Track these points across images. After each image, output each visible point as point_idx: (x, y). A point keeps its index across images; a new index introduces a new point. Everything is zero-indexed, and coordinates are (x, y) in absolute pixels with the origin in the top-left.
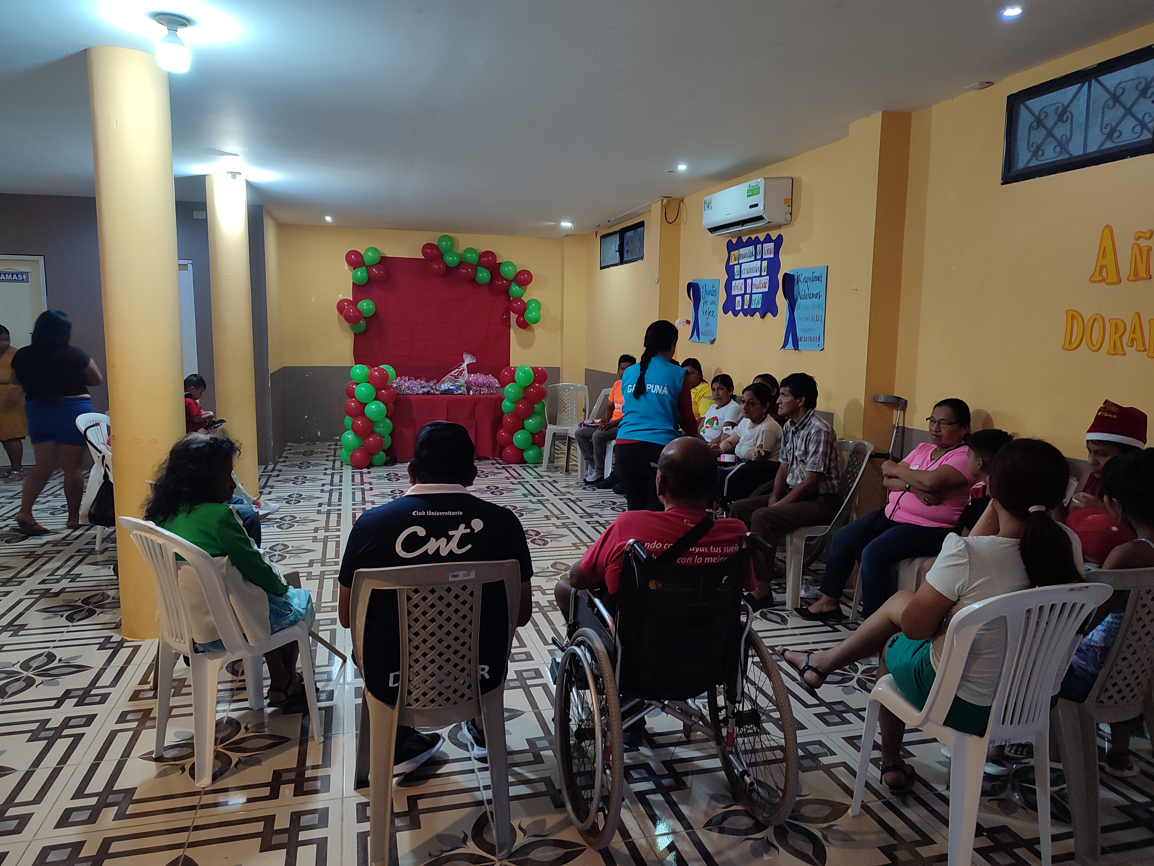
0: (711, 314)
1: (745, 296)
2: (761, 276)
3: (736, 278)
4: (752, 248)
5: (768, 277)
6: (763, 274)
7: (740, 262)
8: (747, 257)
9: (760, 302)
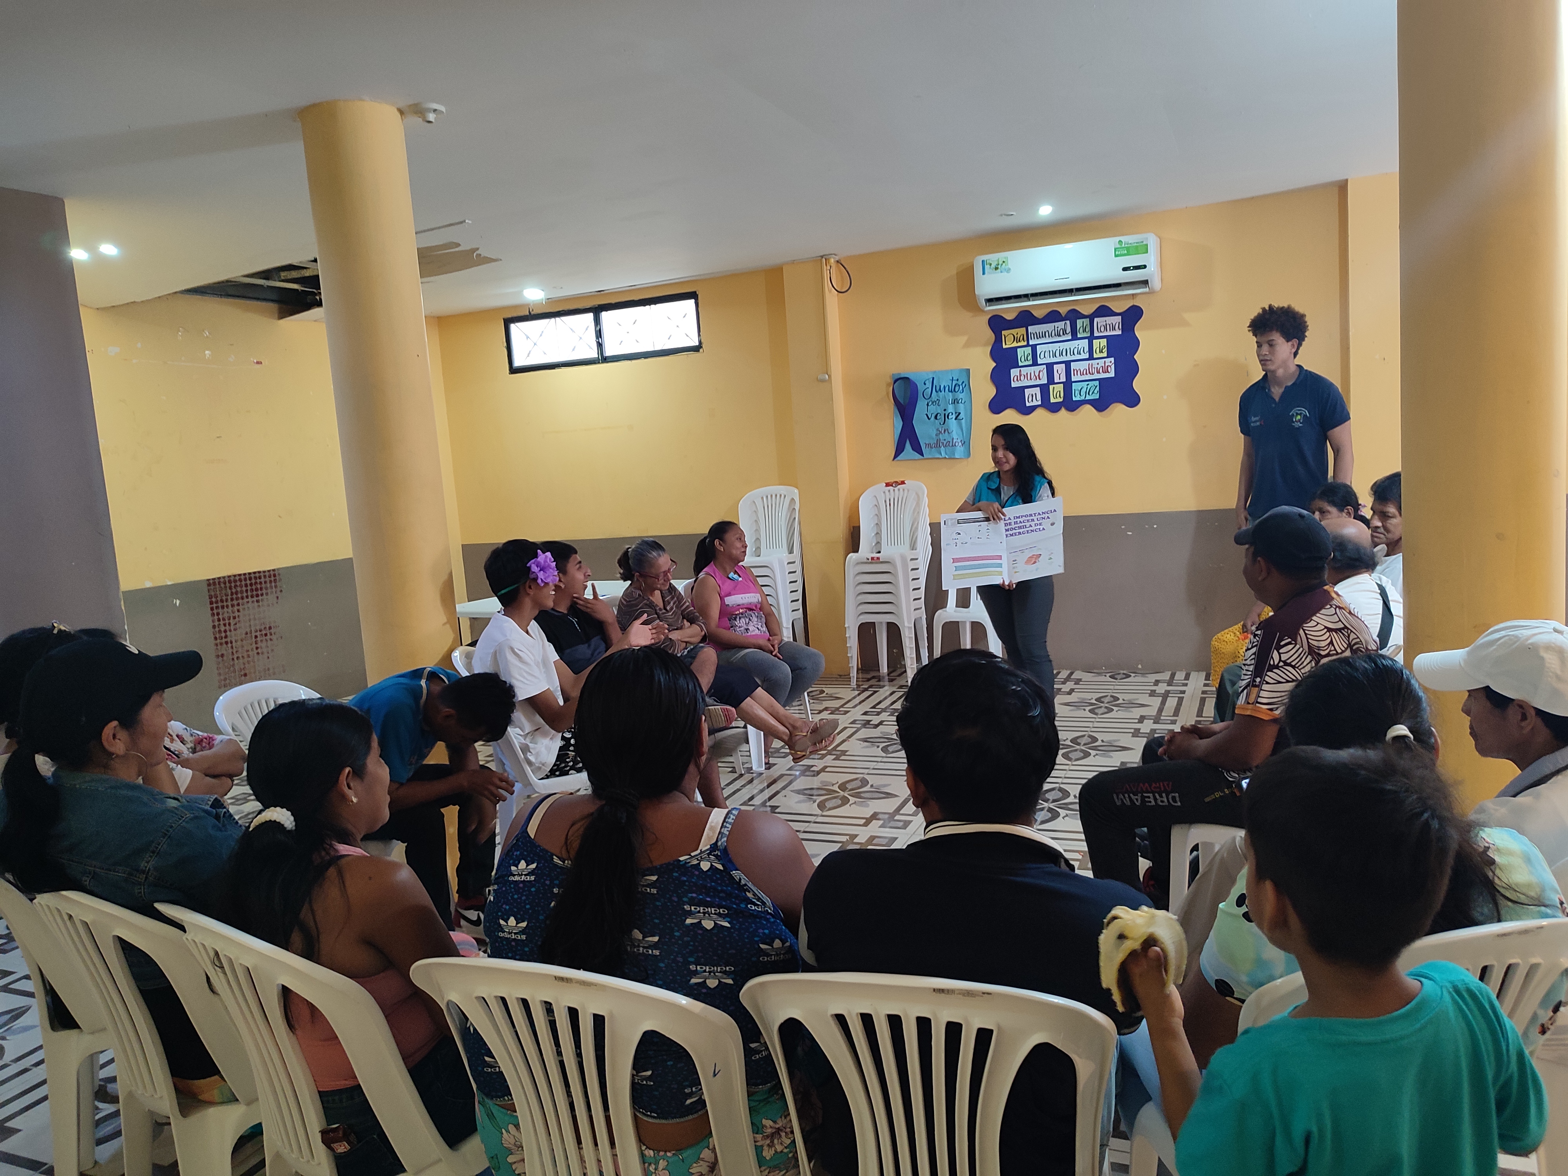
0: (953, 417)
2: (1091, 358)
3: (1022, 364)
5: (1112, 359)
6: (1095, 356)
7: (1030, 343)
8: (1050, 336)
9: (1096, 392)
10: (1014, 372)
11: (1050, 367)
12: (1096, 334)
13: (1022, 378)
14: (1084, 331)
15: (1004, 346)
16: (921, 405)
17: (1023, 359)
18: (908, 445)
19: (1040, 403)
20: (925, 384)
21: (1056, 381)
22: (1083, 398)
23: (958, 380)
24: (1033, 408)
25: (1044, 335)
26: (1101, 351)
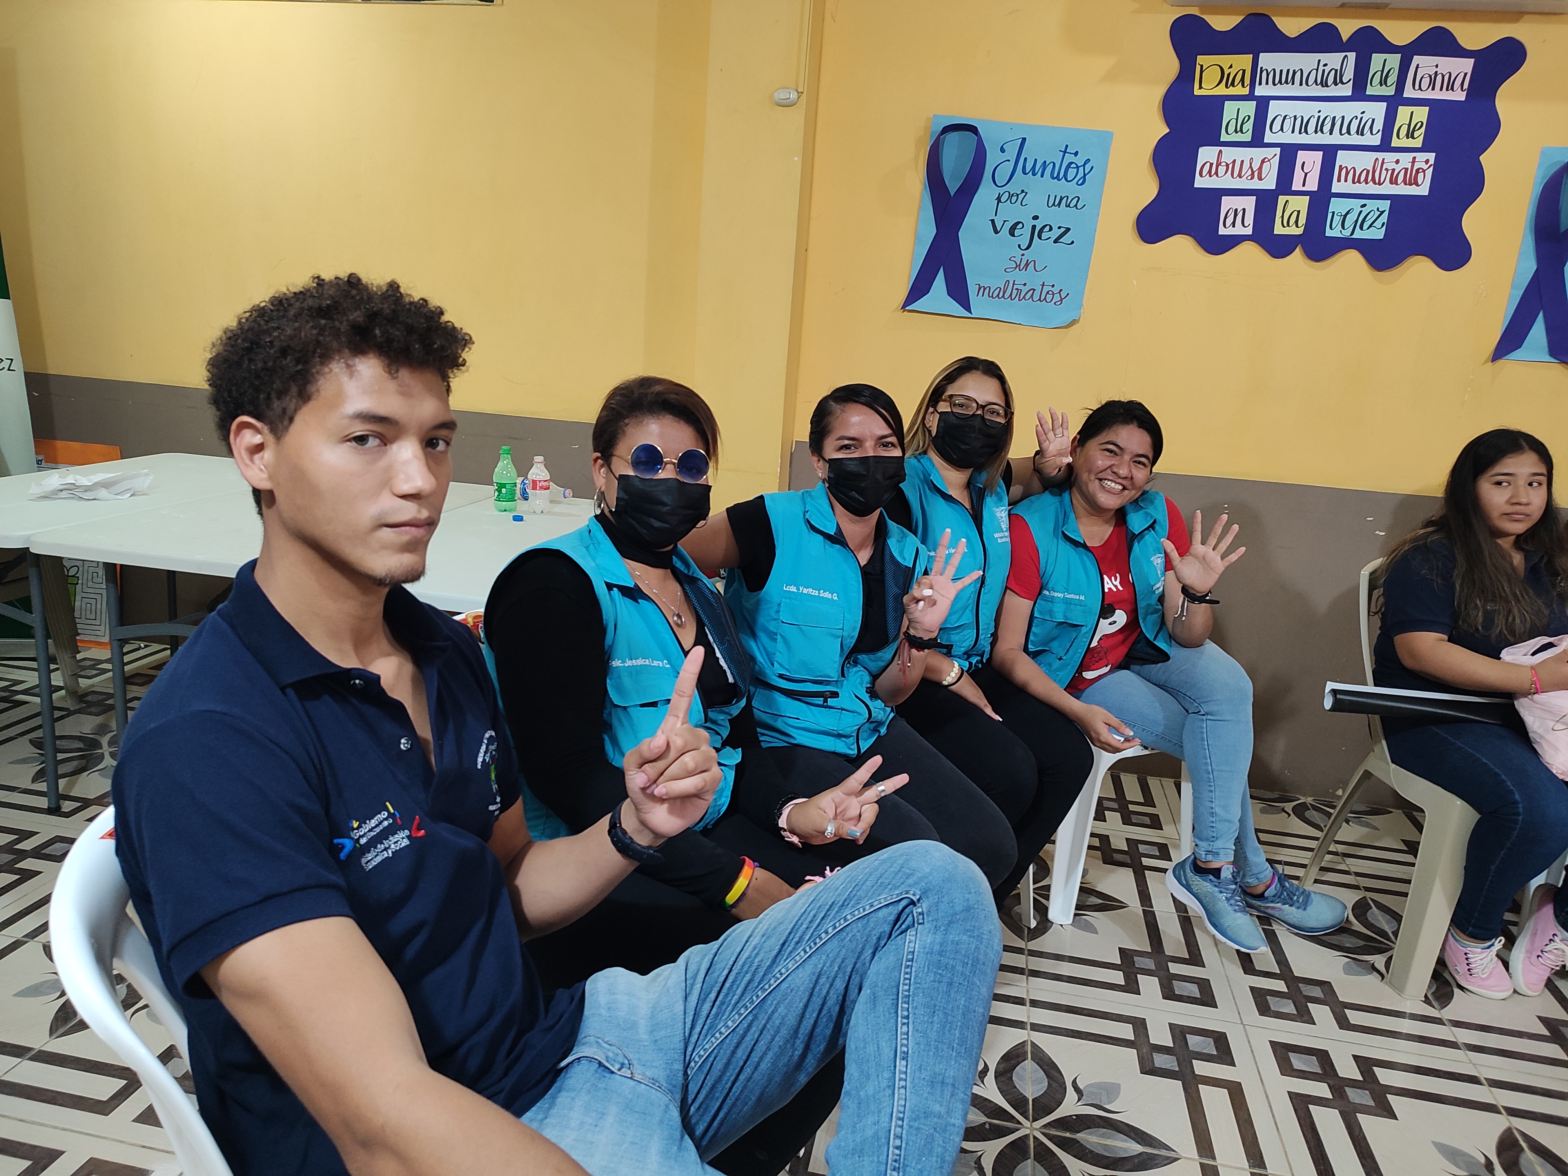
1: (1282, 199)
2: (1385, 146)
3: (1224, 138)
4: (1333, 60)
5: (1431, 157)
6: (1395, 143)
7: (1257, 93)
8: (1305, 82)
9: (1378, 224)
10: (1206, 154)
12: (1409, 92)
13: (1221, 170)
14: (1384, 81)
15: (1197, 92)
16: (985, 195)
17: (1231, 129)
18: (940, 283)
19: (1249, 231)
20: (1002, 150)
21: (1295, 188)
22: (1347, 233)
23: (1076, 154)
24: (1234, 241)
25: (1288, 78)
26: (1410, 135)
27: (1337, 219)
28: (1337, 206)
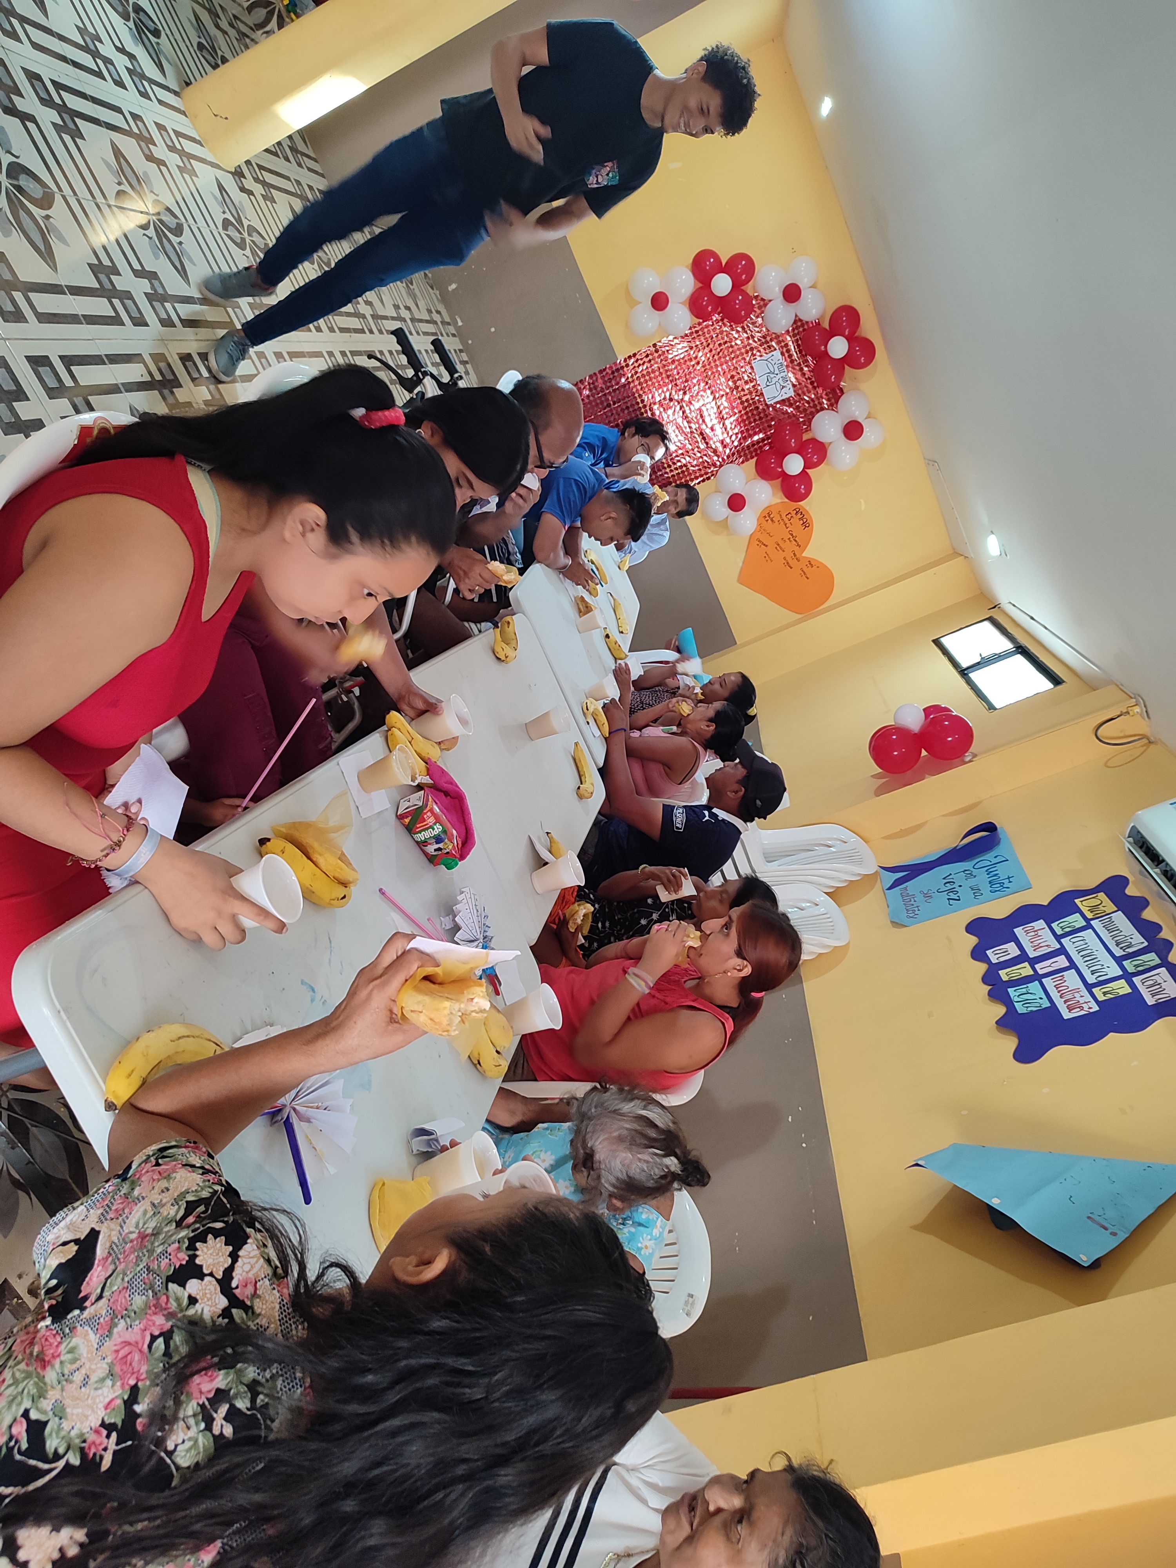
0: (952, 896)
1: (1026, 964)
2: (1089, 987)
3: (1054, 925)
4: (1139, 940)
5: (1096, 1008)
6: (1095, 992)
7: (1092, 922)
8: (1113, 937)
9: (1029, 1009)
10: (1041, 924)
11: (1062, 951)
12: (1136, 980)
13: (1032, 934)
14: (1137, 966)
15: (1077, 901)
16: (964, 865)
17: (1063, 924)
18: (900, 875)
19: (994, 961)
20: (996, 856)
21: (1036, 966)
22: (1016, 999)
23: (1011, 882)
24: (985, 959)
25: (1113, 931)
26: (1105, 994)
27: (1024, 991)
28: (1035, 986)
